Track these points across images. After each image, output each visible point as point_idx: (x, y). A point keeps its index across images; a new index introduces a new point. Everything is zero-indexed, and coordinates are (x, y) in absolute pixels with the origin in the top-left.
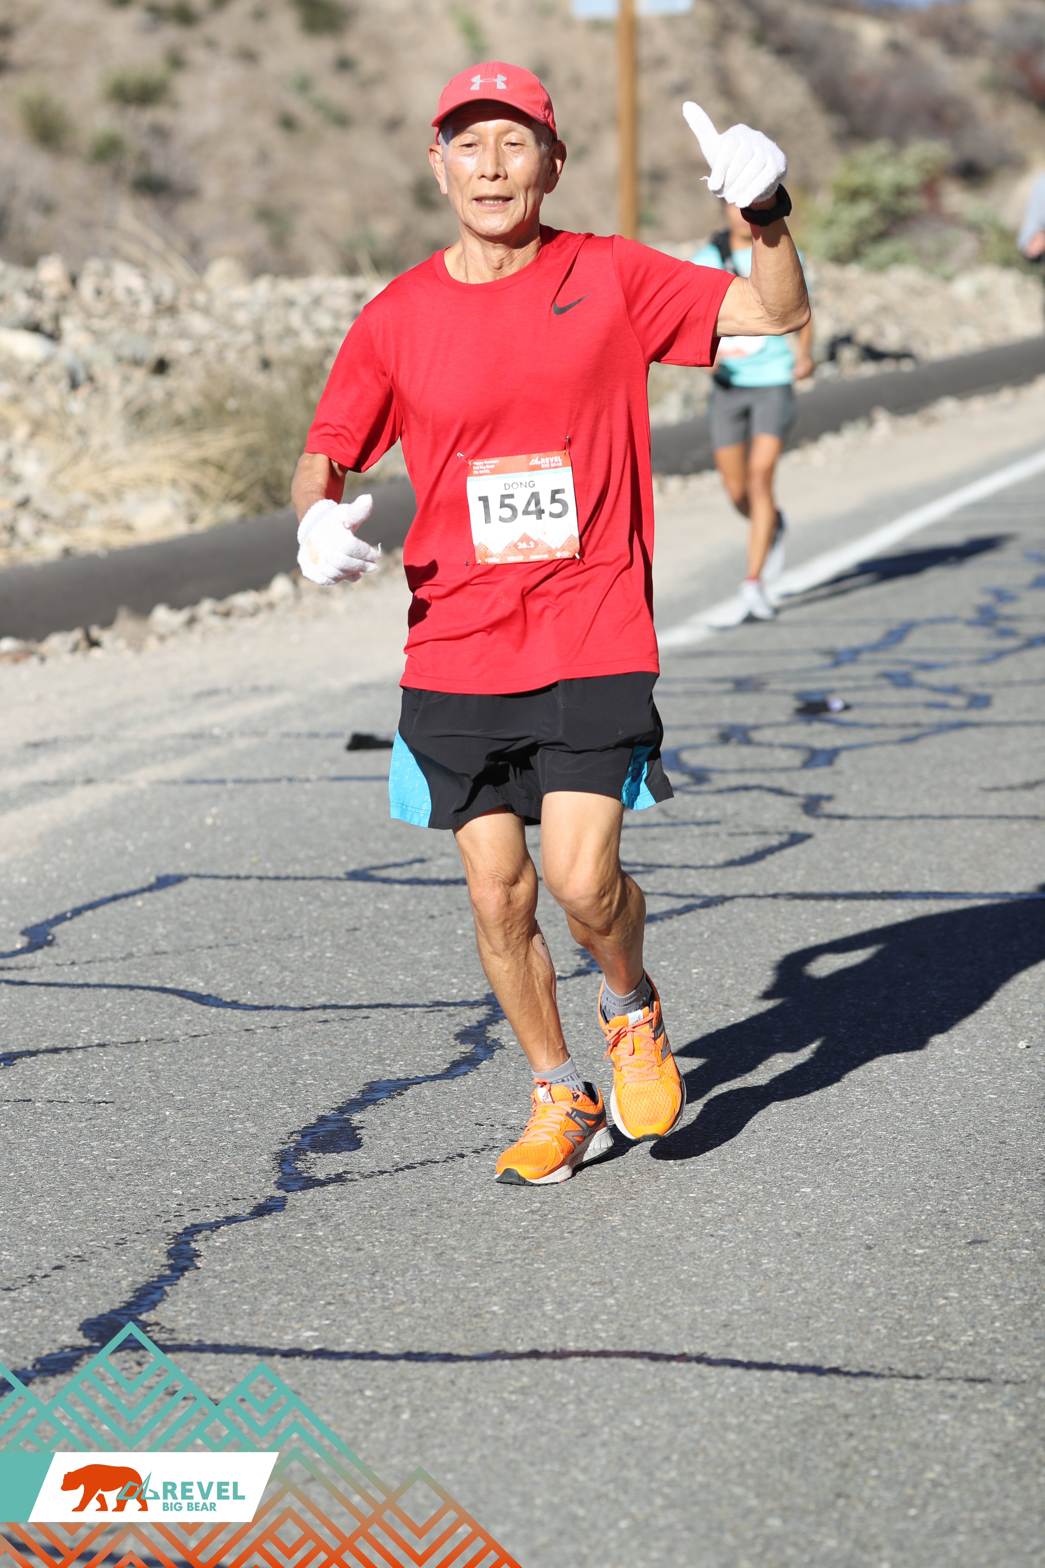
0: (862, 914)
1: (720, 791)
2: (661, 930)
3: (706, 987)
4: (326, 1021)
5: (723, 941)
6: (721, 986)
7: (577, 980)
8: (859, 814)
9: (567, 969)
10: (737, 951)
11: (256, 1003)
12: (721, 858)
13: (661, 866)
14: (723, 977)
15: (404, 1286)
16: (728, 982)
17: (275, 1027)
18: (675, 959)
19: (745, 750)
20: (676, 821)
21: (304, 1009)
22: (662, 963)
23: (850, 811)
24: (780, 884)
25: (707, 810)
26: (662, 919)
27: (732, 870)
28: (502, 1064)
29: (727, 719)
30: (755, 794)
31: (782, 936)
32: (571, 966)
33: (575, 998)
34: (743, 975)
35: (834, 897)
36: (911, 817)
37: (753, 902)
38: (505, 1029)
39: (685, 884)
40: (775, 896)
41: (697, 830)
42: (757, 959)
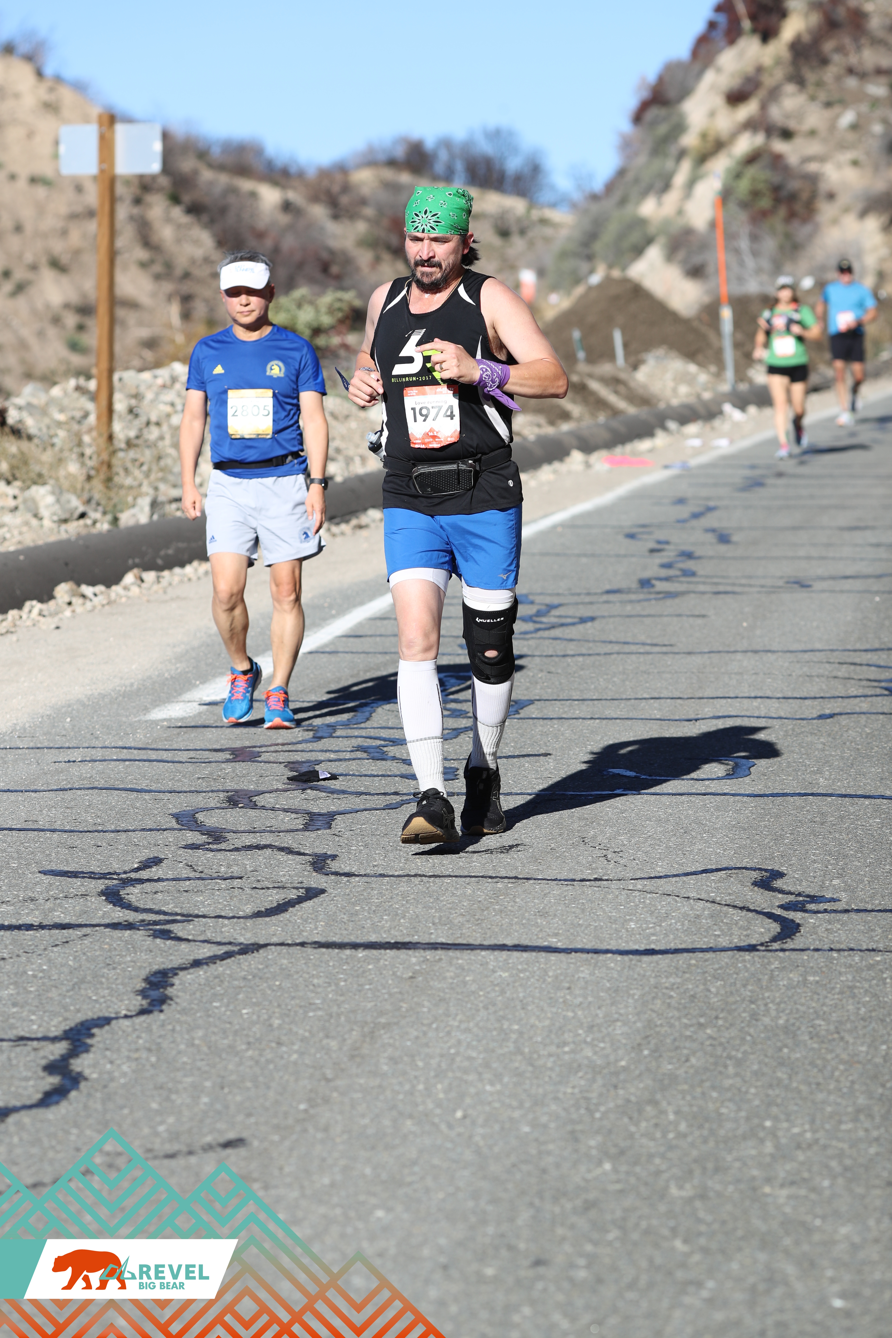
0: (382, 962)
1: (237, 849)
2: (208, 974)
3: (257, 1026)
5: (265, 985)
6: (271, 1025)
7: (143, 1018)
8: (362, 872)
9: (132, 1008)
10: (279, 994)
12: (248, 909)
13: (197, 916)
14: (270, 1017)
16: (276, 1022)
18: (225, 1000)
19: (252, 813)
20: (203, 875)
22: (215, 1004)
23: (354, 870)
24: (305, 934)
25: (229, 866)
26: (207, 964)
27: (260, 920)
28: (89, 1095)
29: (230, 785)
30: (268, 852)
31: (315, 981)
32: (135, 1005)
33: (143, 1035)
34: (288, 1016)
35: (355, 946)
36: (408, 875)
37: (284, 949)
38: (86, 1063)
39: (222, 932)
40: (303, 944)
41: (223, 884)
42: (298, 1001)
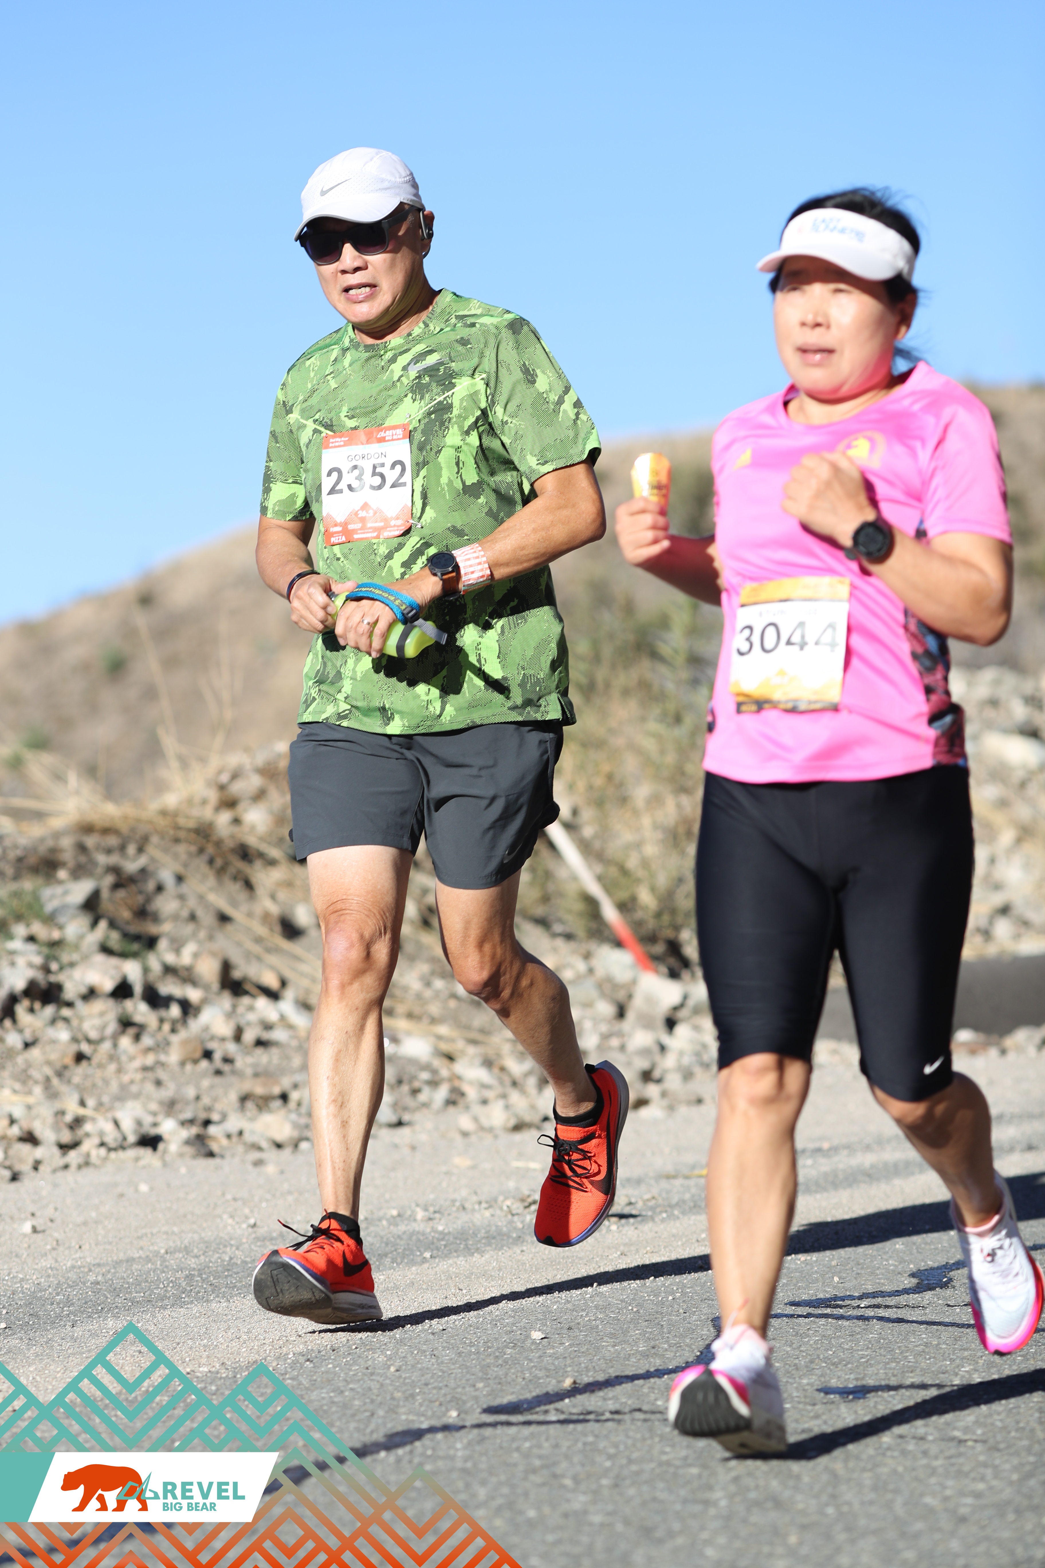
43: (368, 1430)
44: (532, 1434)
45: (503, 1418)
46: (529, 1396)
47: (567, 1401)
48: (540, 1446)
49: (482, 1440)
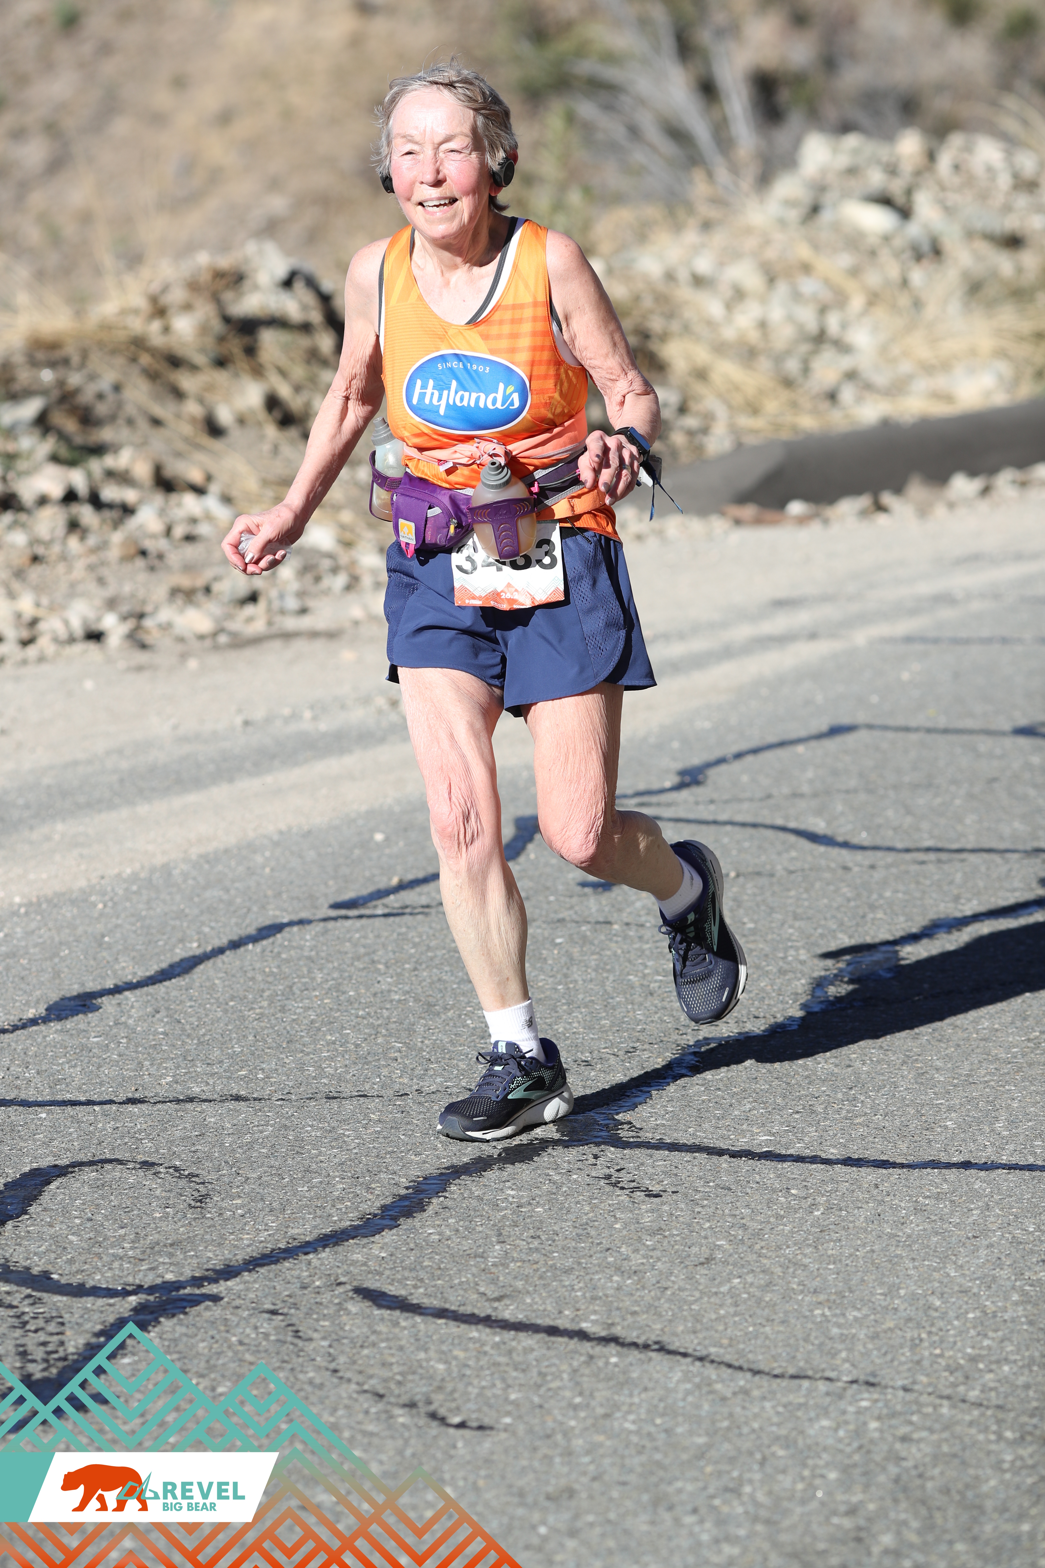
4: (923, 863)
11: (866, 843)
15: (873, 1101)
17: (872, 867)
21: (907, 850)
43: (244, 925)
44: (363, 927)
45: (343, 912)
46: (365, 892)
47: (392, 897)
48: (365, 937)
49: (326, 932)
